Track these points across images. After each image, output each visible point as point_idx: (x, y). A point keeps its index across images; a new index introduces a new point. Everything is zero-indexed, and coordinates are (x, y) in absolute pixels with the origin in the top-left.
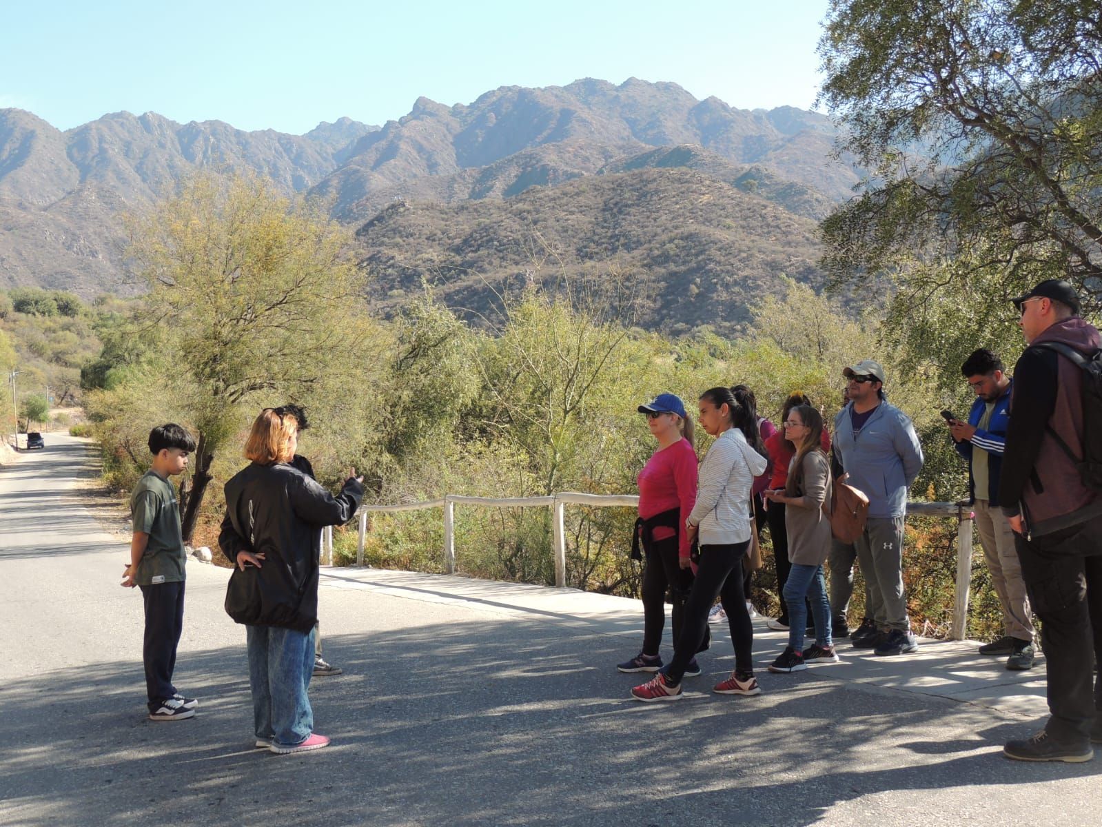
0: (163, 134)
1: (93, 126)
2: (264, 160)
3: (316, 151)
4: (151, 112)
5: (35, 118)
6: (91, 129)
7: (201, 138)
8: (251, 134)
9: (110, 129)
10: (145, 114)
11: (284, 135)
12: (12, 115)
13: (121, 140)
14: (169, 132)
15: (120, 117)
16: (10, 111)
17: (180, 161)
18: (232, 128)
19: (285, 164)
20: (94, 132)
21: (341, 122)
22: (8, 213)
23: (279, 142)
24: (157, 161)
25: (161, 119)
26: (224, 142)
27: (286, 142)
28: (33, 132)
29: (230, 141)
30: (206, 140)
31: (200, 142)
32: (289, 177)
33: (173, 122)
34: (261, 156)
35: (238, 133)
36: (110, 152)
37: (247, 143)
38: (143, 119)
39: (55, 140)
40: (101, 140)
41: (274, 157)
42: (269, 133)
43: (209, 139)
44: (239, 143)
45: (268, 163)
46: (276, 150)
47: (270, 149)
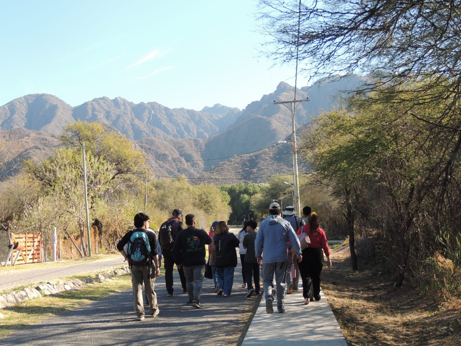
0: (125, 108)
1: (89, 103)
2: (181, 123)
3: (209, 119)
4: (119, 97)
5: (57, 99)
6: (88, 104)
7: (147, 111)
8: (174, 109)
9: (99, 104)
10: (116, 98)
11: (191, 110)
12: (44, 97)
13: (105, 110)
14: (129, 108)
15: (104, 99)
16: (43, 95)
17: (137, 122)
18: (163, 106)
19: (192, 125)
20: (90, 106)
21: (216, 106)
23: (188, 114)
24: (125, 122)
25: (124, 101)
26: (159, 113)
27: (192, 113)
28: (56, 105)
29: (162, 113)
31: (146, 113)
32: (195, 133)
33: (131, 103)
34: (180, 121)
35: (166, 109)
36: (99, 116)
37: (172, 114)
38: (116, 102)
39: (68, 110)
40: (94, 109)
41: (186, 121)
42: (182, 109)
43: (151, 112)
44: (166, 114)
45: (183, 125)
46: (187, 118)
47: (184, 117)
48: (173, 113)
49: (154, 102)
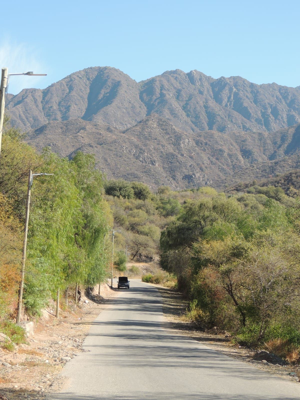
0: (202, 85)
1: (158, 79)
2: (269, 104)
4: (195, 71)
5: (121, 73)
6: (156, 81)
7: (227, 88)
8: (261, 86)
9: (168, 81)
10: (191, 71)
11: (283, 87)
12: (107, 71)
13: (175, 88)
14: (206, 84)
15: (175, 73)
16: (105, 68)
17: (212, 103)
18: (248, 82)
19: (283, 107)
20: (157, 83)
22: (100, 134)
23: (279, 92)
24: (197, 103)
25: (201, 74)
26: (242, 91)
28: (119, 82)
29: (246, 91)
30: (231, 90)
31: (226, 92)
32: (285, 116)
33: (209, 78)
34: (267, 101)
35: (252, 85)
36: (167, 96)
37: (258, 92)
38: (190, 75)
39: (133, 88)
40: (162, 88)
41: (275, 101)
43: (232, 89)
44: (252, 92)
45: (271, 106)
46: (277, 98)
47: (273, 96)
48: (260, 90)
49: (238, 77)
